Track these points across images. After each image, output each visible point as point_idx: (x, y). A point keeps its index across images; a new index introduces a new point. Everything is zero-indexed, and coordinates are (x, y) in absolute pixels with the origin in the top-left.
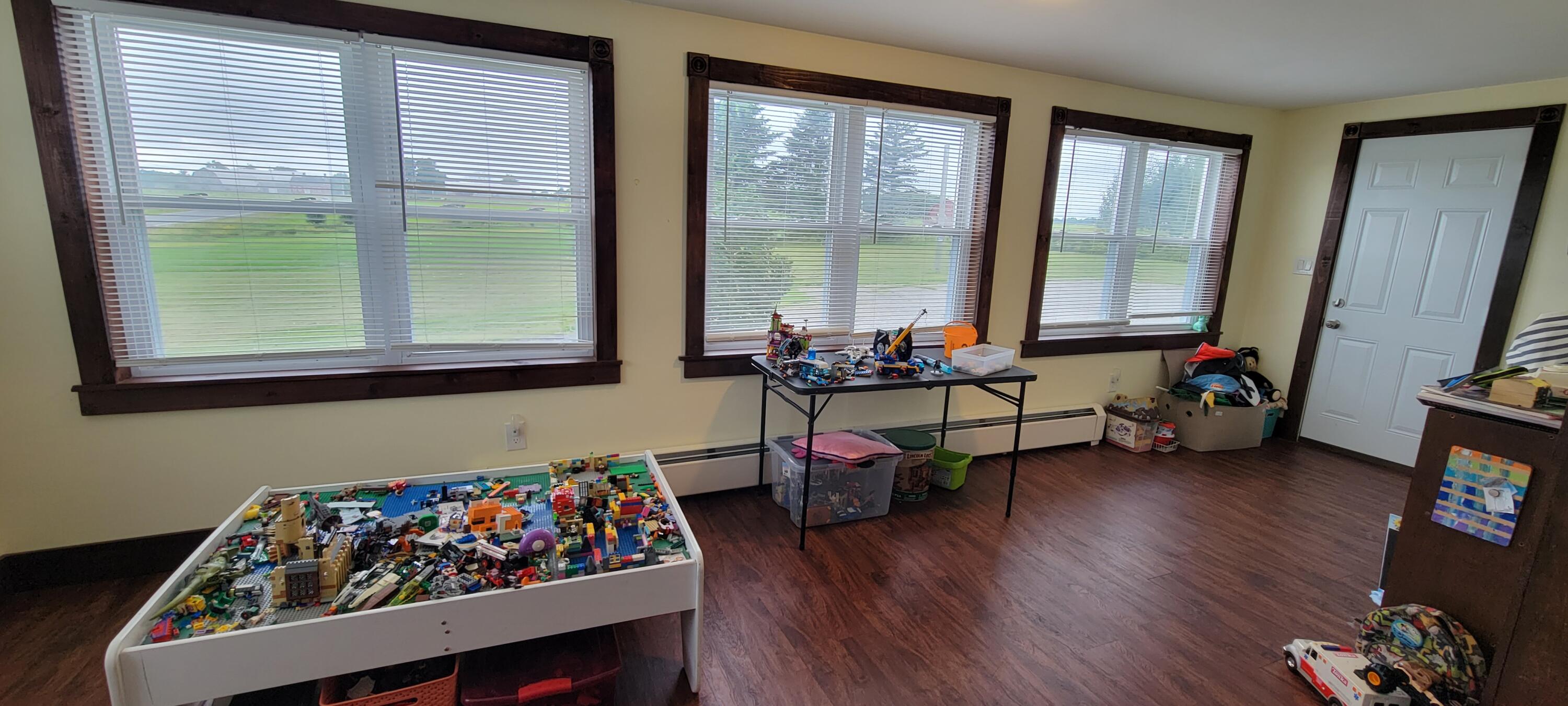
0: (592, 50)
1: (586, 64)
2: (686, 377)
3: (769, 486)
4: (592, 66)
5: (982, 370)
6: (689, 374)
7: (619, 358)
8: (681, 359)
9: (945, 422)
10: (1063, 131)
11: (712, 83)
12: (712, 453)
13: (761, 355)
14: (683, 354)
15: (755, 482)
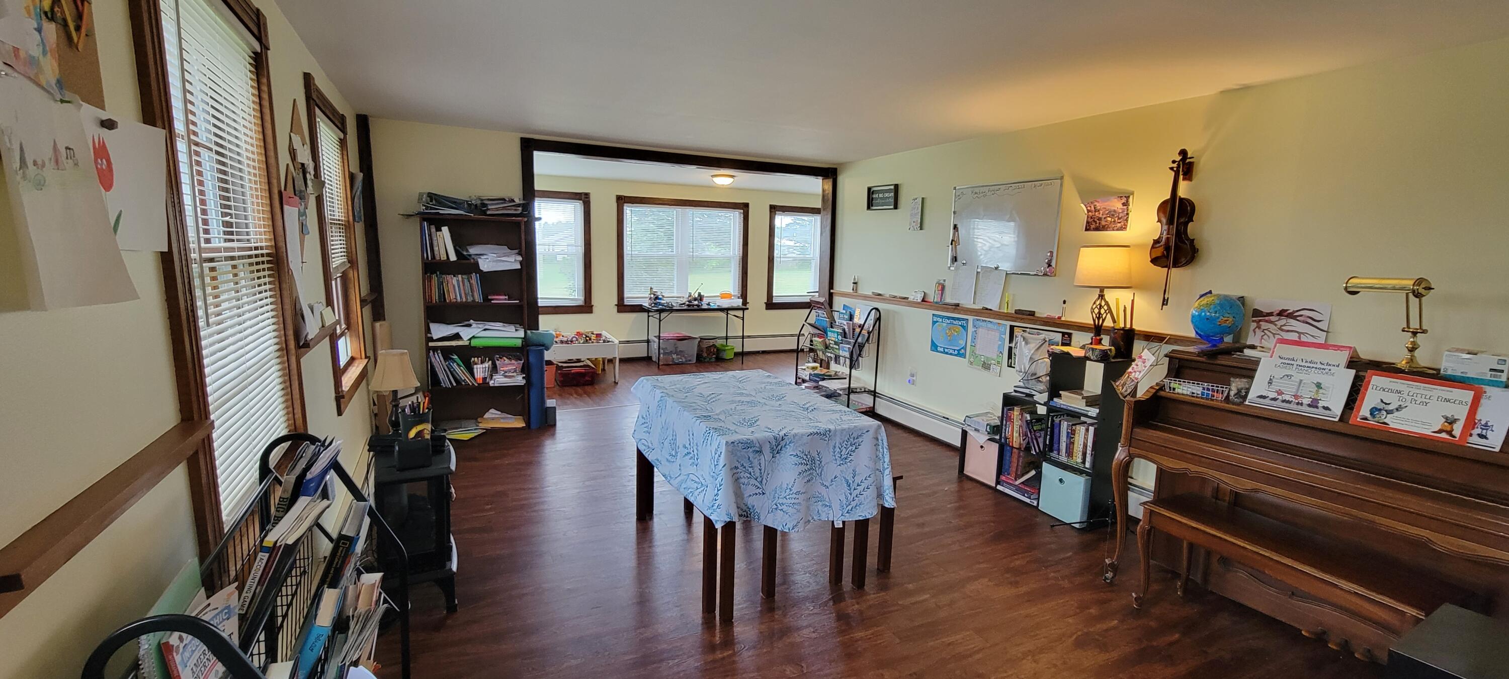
0: (583, 197)
1: (581, 202)
2: (618, 312)
3: (651, 357)
4: (583, 202)
5: (725, 306)
6: (619, 311)
7: (592, 304)
8: (616, 305)
9: (727, 336)
10: (775, 214)
11: (625, 204)
12: (628, 342)
13: (646, 304)
14: (617, 303)
15: (646, 355)
